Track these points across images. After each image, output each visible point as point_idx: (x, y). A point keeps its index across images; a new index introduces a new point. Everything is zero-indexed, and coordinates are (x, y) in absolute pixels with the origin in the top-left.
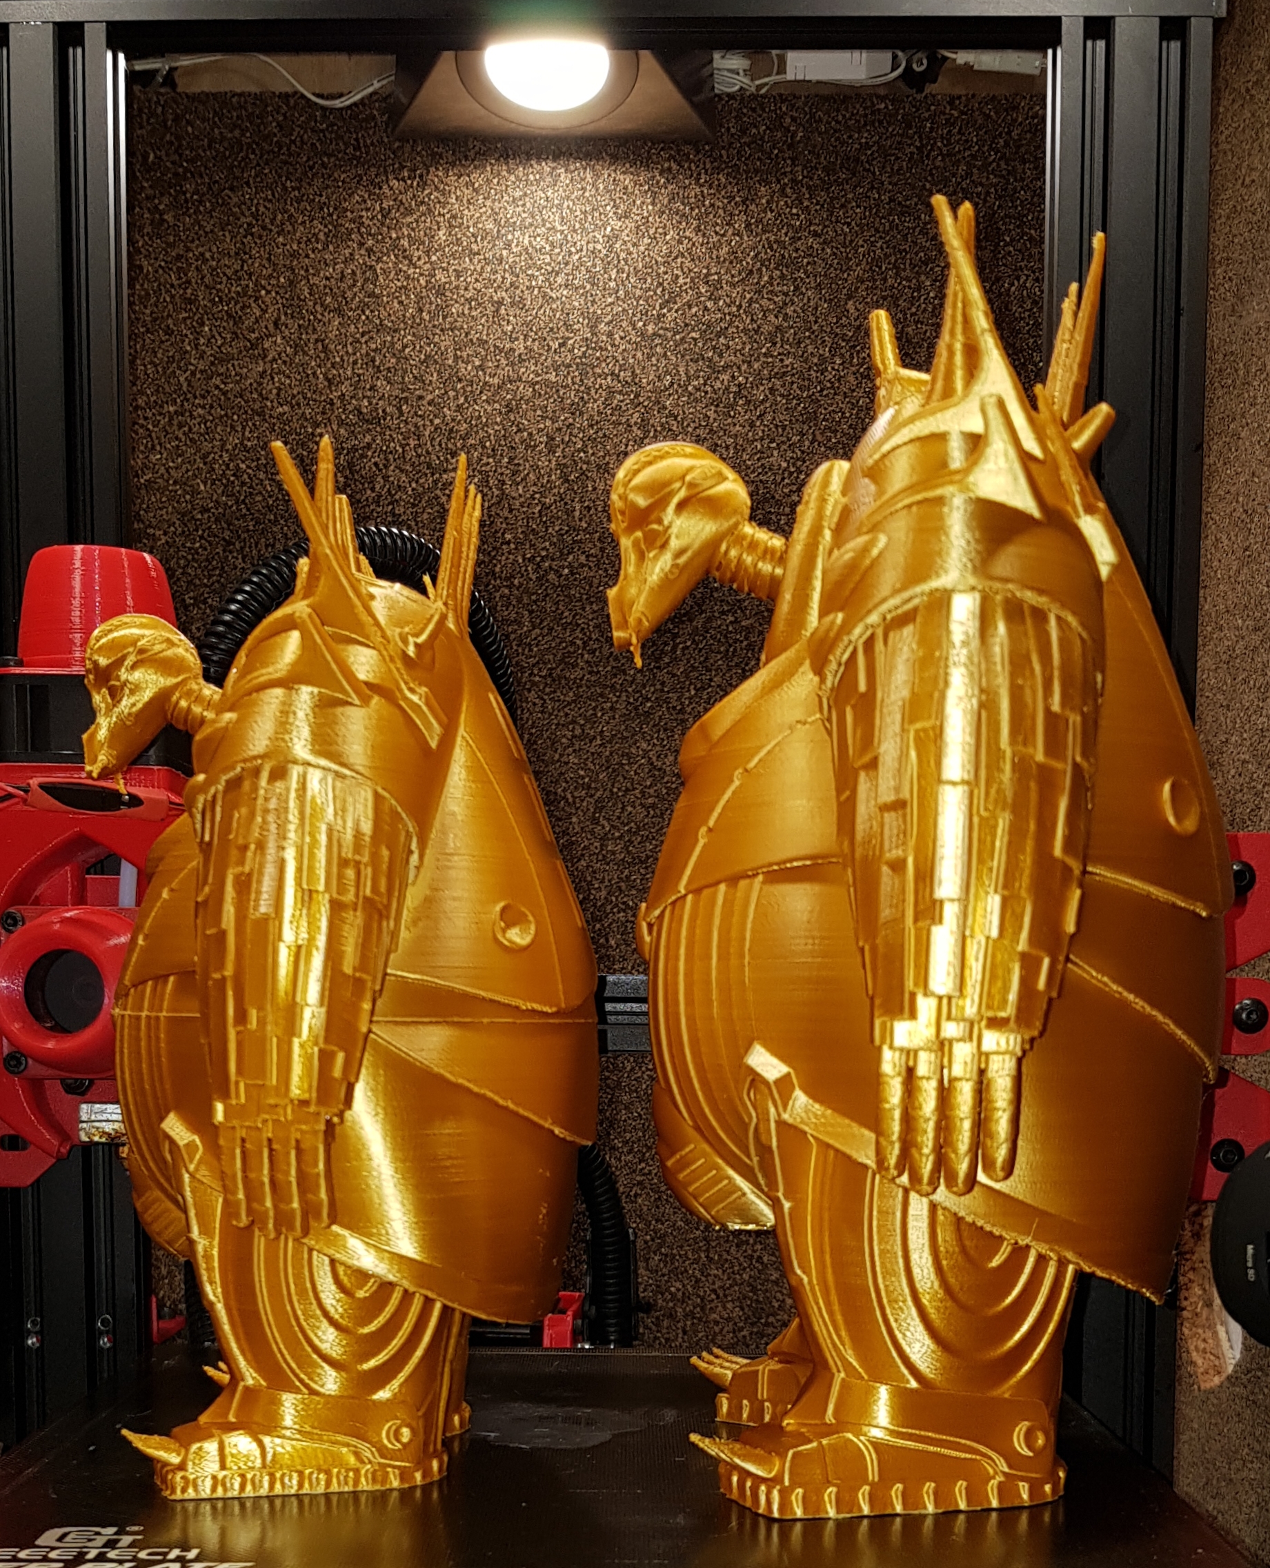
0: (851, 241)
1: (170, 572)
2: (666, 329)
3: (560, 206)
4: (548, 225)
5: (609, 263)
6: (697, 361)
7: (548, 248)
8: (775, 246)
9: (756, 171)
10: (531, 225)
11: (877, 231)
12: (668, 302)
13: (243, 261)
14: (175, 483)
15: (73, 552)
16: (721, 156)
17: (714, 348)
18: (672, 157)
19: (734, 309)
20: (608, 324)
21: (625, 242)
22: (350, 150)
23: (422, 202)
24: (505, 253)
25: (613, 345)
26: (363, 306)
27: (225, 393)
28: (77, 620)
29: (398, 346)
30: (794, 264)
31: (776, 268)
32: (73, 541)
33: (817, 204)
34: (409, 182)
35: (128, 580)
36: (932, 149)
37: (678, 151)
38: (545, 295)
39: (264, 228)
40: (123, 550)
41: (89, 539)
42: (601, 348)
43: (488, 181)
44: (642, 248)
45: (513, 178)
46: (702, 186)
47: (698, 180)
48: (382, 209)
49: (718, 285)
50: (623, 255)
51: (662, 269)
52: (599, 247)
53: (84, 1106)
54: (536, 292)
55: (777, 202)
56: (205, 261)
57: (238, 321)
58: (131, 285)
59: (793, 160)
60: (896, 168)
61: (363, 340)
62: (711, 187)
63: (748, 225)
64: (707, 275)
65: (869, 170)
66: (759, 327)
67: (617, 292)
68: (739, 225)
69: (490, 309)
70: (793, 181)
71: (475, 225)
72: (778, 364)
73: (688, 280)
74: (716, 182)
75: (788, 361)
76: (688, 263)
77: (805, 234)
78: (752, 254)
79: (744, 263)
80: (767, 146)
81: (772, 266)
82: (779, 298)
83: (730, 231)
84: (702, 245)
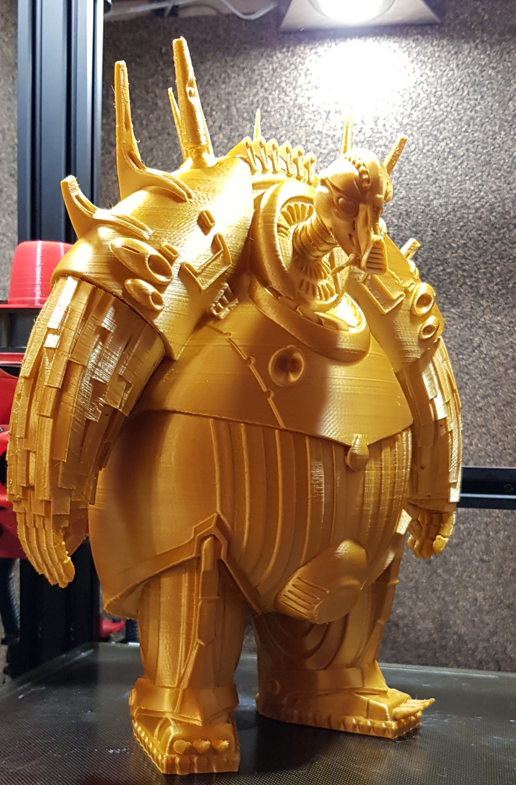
9: (463, 37)
16: (444, 31)
18: (418, 33)
20: (384, 119)
23: (293, 64)
25: (386, 131)
30: (481, 84)
31: (472, 87)
37: (423, 30)
42: (379, 133)
43: (325, 51)
45: (337, 48)
47: (432, 43)
49: (440, 97)
51: (412, 90)
70: (482, 41)
72: (471, 136)
73: (425, 95)
74: (441, 45)
75: (476, 135)
76: (426, 87)
77: (488, 68)
78: (459, 80)
79: (455, 85)
80: (469, 24)
81: (469, 85)
82: (472, 102)
83: (448, 69)
84: (433, 76)
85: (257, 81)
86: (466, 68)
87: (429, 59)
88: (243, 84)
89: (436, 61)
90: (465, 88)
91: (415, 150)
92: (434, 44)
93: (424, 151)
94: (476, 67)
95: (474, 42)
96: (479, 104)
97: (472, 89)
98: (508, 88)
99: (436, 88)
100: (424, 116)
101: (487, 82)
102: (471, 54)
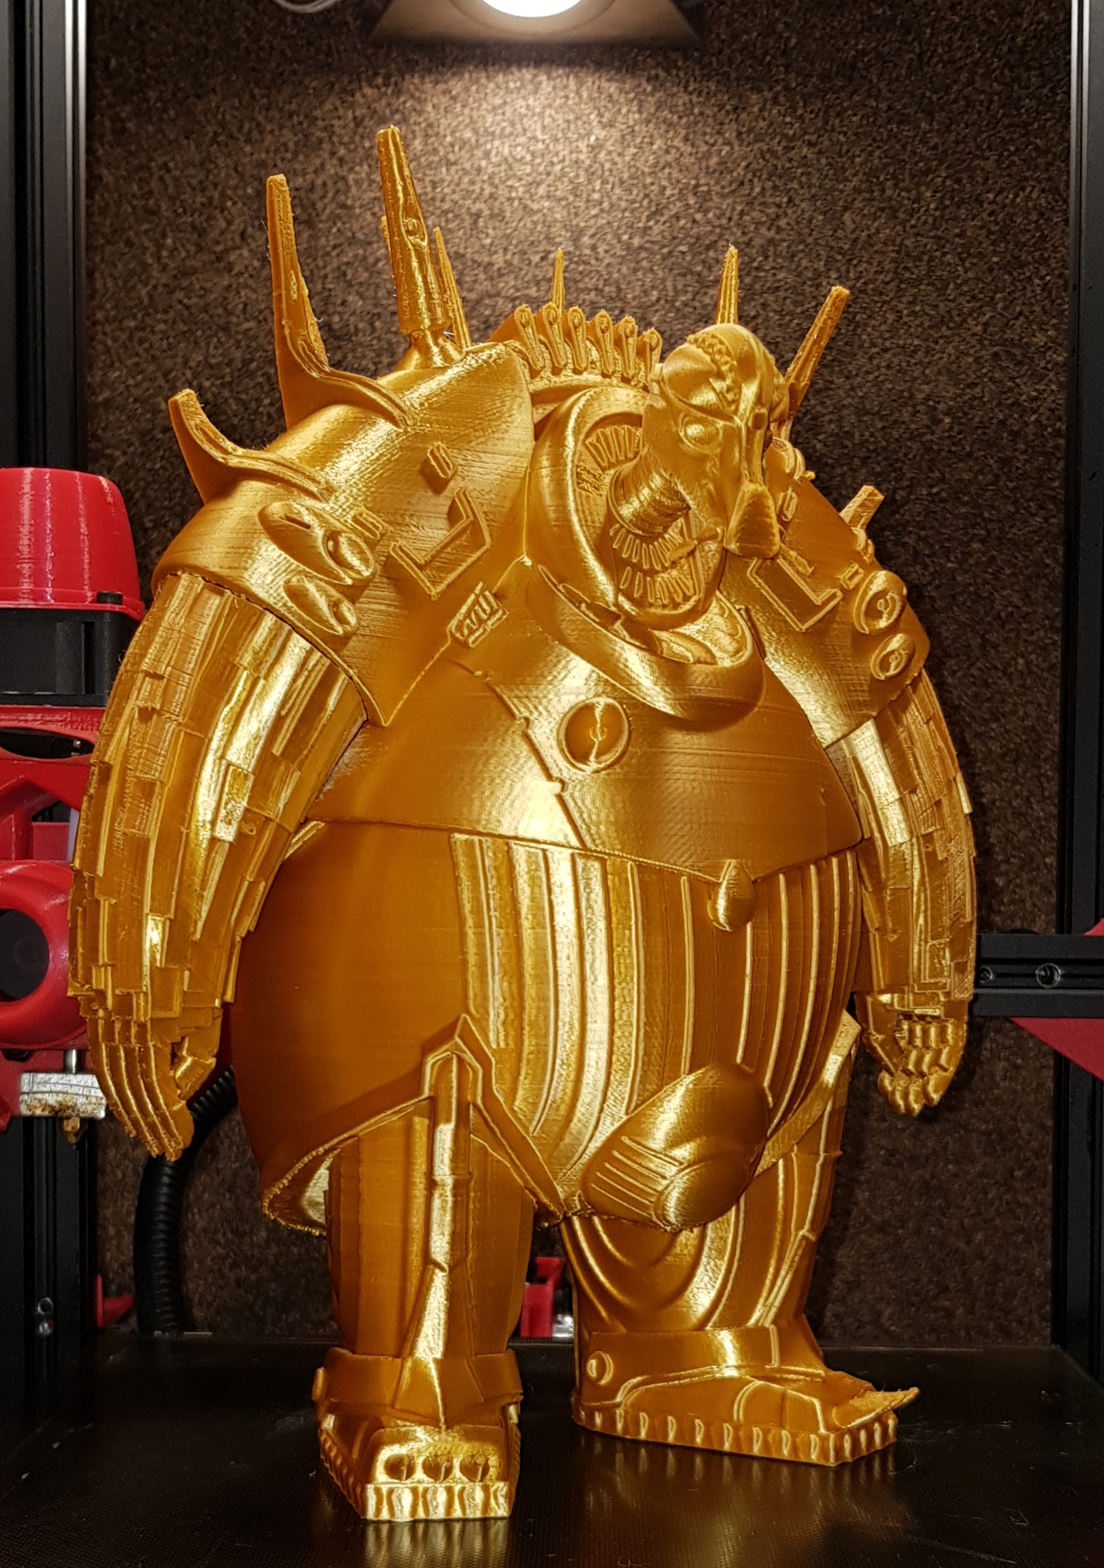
0: (848, 151)
1: (128, 496)
2: (652, 242)
3: (542, 115)
4: (529, 134)
5: (593, 173)
6: (684, 275)
7: (528, 158)
8: (768, 156)
9: (748, 78)
10: (511, 134)
11: (874, 140)
12: (655, 213)
13: (209, 171)
14: (136, 401)
15: (22, 475)
16: (711, 63)
17: (704, 262)
18: (658, 65)
19: (724, 221)
20: (593, 236)
21: (609, 153)
22: (321, 57)
23: (397, 111)
24: (483, 163)
25: (597, 259)
26: (334, 218)
27: (188, 308)
28: (26, 550)
29: (371, 260)
30: (787, 175)
31: (769, 179)
32: (23, 463)
33: (811, 112)
34: (383, 89)
35: (81, 506)
36: (931, 57)
37: (667, 58)
38: (525, 207)
39: (231, 137)
40: (77, 473)
41: (40, 462)
42: (584, 263)
43: (467, 89)
44: (627, 158)
45: (492, 85)
46: (691, 93)
47: (686, 87)
48: (355, 118)
49: (707, 196)
50: (607, 166)
51: (649, 180)
52: (582, 157)
53: (26, 1077)
54: (516, 203)
55: (770, 111)
56: (169, 171)
57: (202, 233)
58: (89, 195)
59: (787, 67)
60: (894, 75)
61: (334, 253)
62: (699, 95)
63: (739, 134)
64: (697, 186)
65: (865, 78)
66: (751, 240)
67: (601, 203)
68: (730, 134)
69: (468, 221)
70: (787, 88)
71: (453, 133)
72: (770, 278)
73: (676, 191)
74: (706, 90)
75: (781, 276)
76: (675, 174)
77: (799, 143)
78: (743, 164)
79: (735, 174)
80: (759, 52)
81: (764, 177)
82: (772, 210)
83: (720, 141)
84: (691, 154)
85: (320, 141)
86: (756, 141)
87: (680, 118)
88: (291, 146)
89: (696, 123)
90: (756, 180)
91: (658, 300)
92: (691, 88)
93: (678, 304)
94: (777, 140)
95: (771, 89)
96: (786, 214)
97: (769, 184)
98: (841, 186)
99: (696, 178)
100: (675, 234)
101: (799, 171)
102: (766, 114)
